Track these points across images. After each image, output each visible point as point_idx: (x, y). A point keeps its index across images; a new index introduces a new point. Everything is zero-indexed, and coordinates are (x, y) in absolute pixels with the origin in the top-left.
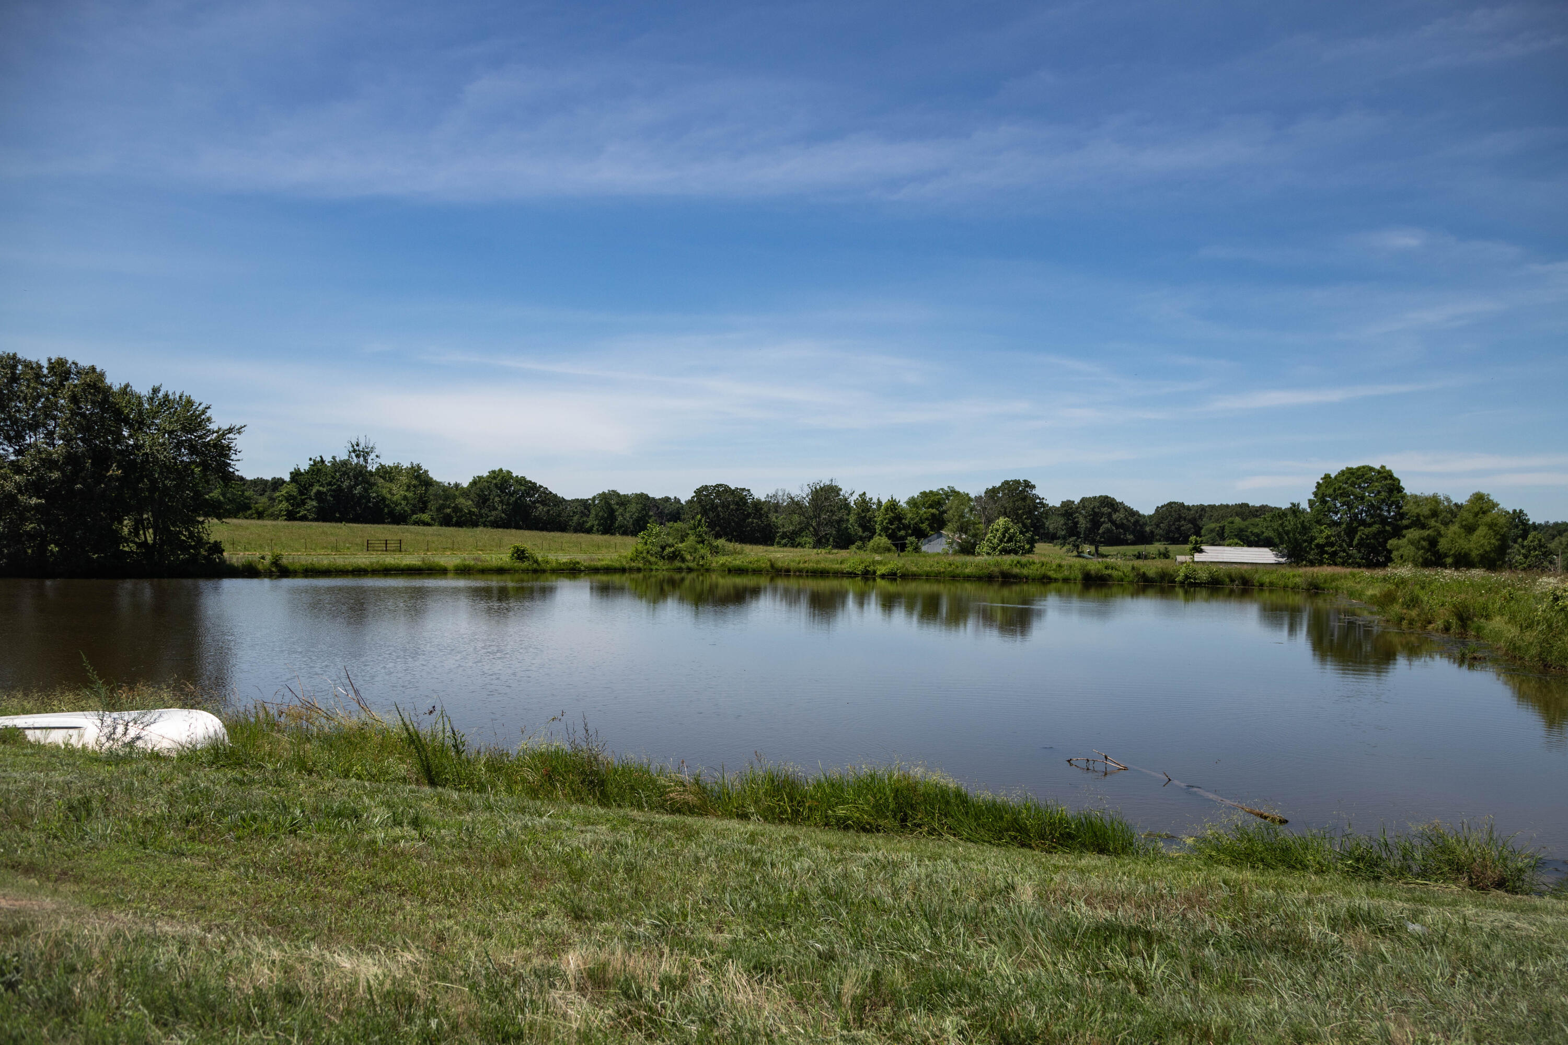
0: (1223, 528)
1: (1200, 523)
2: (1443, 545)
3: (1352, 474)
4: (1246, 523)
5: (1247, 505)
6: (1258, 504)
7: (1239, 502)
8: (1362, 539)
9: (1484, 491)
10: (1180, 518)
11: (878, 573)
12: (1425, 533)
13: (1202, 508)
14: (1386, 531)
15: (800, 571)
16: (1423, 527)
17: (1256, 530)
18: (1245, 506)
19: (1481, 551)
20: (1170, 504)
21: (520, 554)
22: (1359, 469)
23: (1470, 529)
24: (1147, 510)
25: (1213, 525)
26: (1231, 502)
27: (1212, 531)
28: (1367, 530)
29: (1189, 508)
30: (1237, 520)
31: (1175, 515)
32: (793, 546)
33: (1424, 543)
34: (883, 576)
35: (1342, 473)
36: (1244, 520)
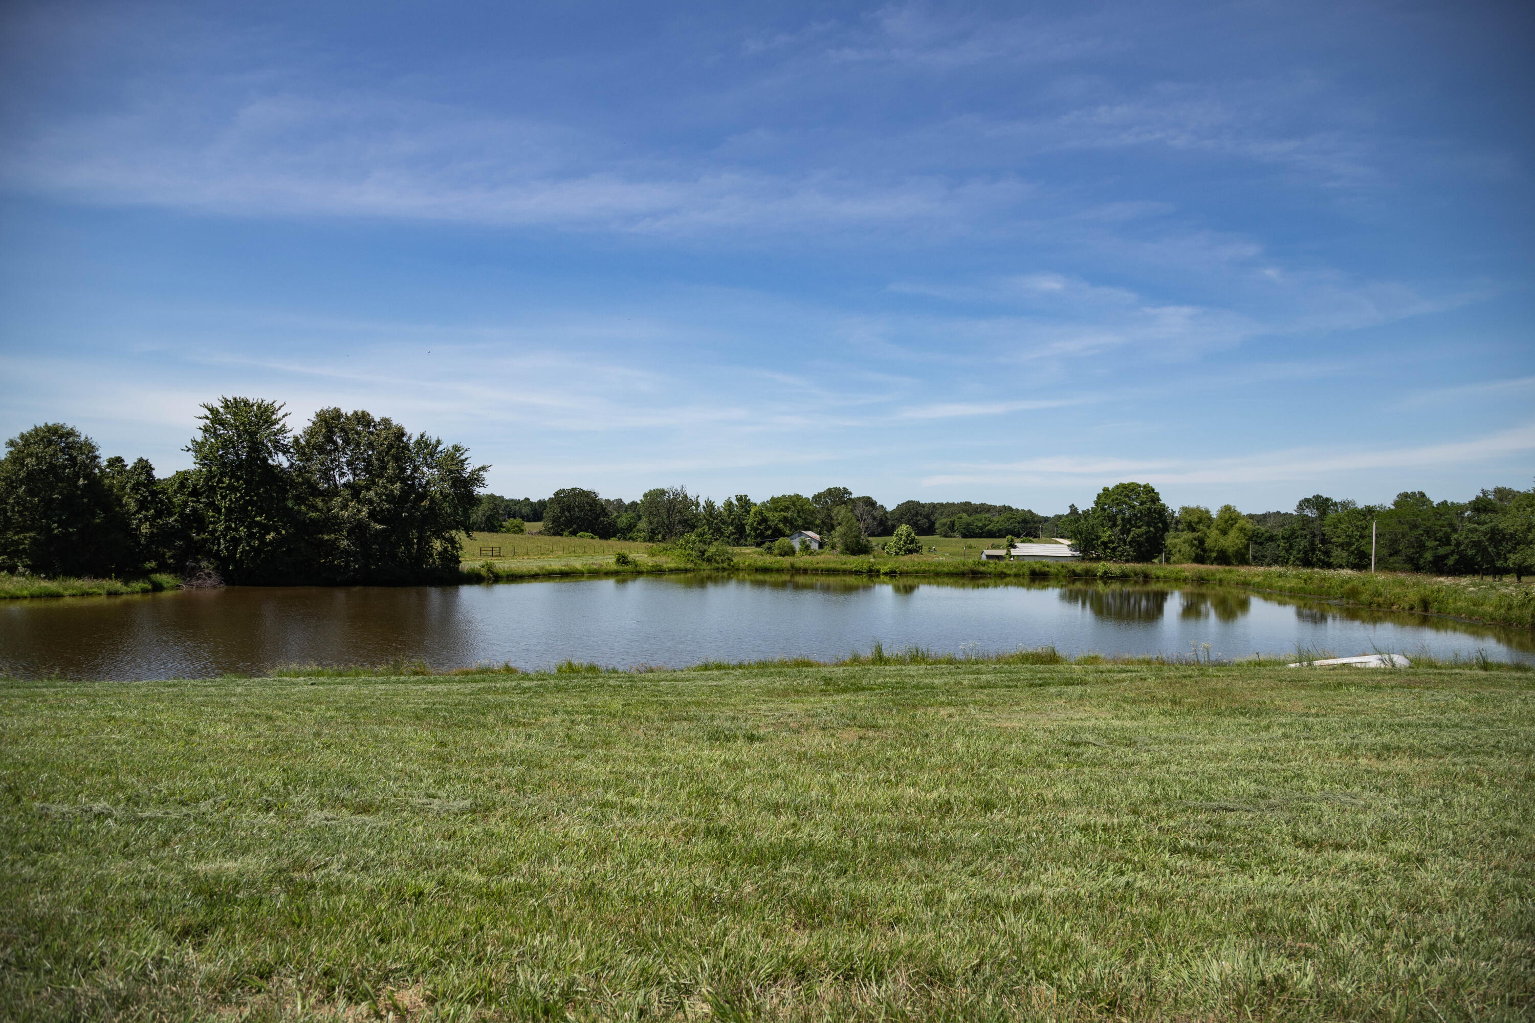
0: (953, 523)
1: (933, 518)
2: (1209, 543)
3: (1125, 488)
4: (972, 518)
5: (969, 503)
6: (978, 503)
7: (963, 501)
8: (1134, 537)
9: (1232, 504)
10: (917, 514)
11: (882, 571)
12: (1196, 535)
13: (934, 506)
14: (1150, 531)
15: (817, 570)
16: (1194, 530)
17: (980, 525)
18: (968, 504)
19: (1236, 548)
20: (909, 502)
21: (622, 560)
22: (1130, 484)
23: (1224, 532)
24: (890, 507)
25: (944, 520)
26: (957, 500)
27: (944, 525)
28: (1138, 531)
29: (923, 506)
30: (964, 515)
31: (913, 512)
32: (625, 539)
33: (1196, 542)
34: (886, 574)
35: (1117, 487)
36: (970, 515)
